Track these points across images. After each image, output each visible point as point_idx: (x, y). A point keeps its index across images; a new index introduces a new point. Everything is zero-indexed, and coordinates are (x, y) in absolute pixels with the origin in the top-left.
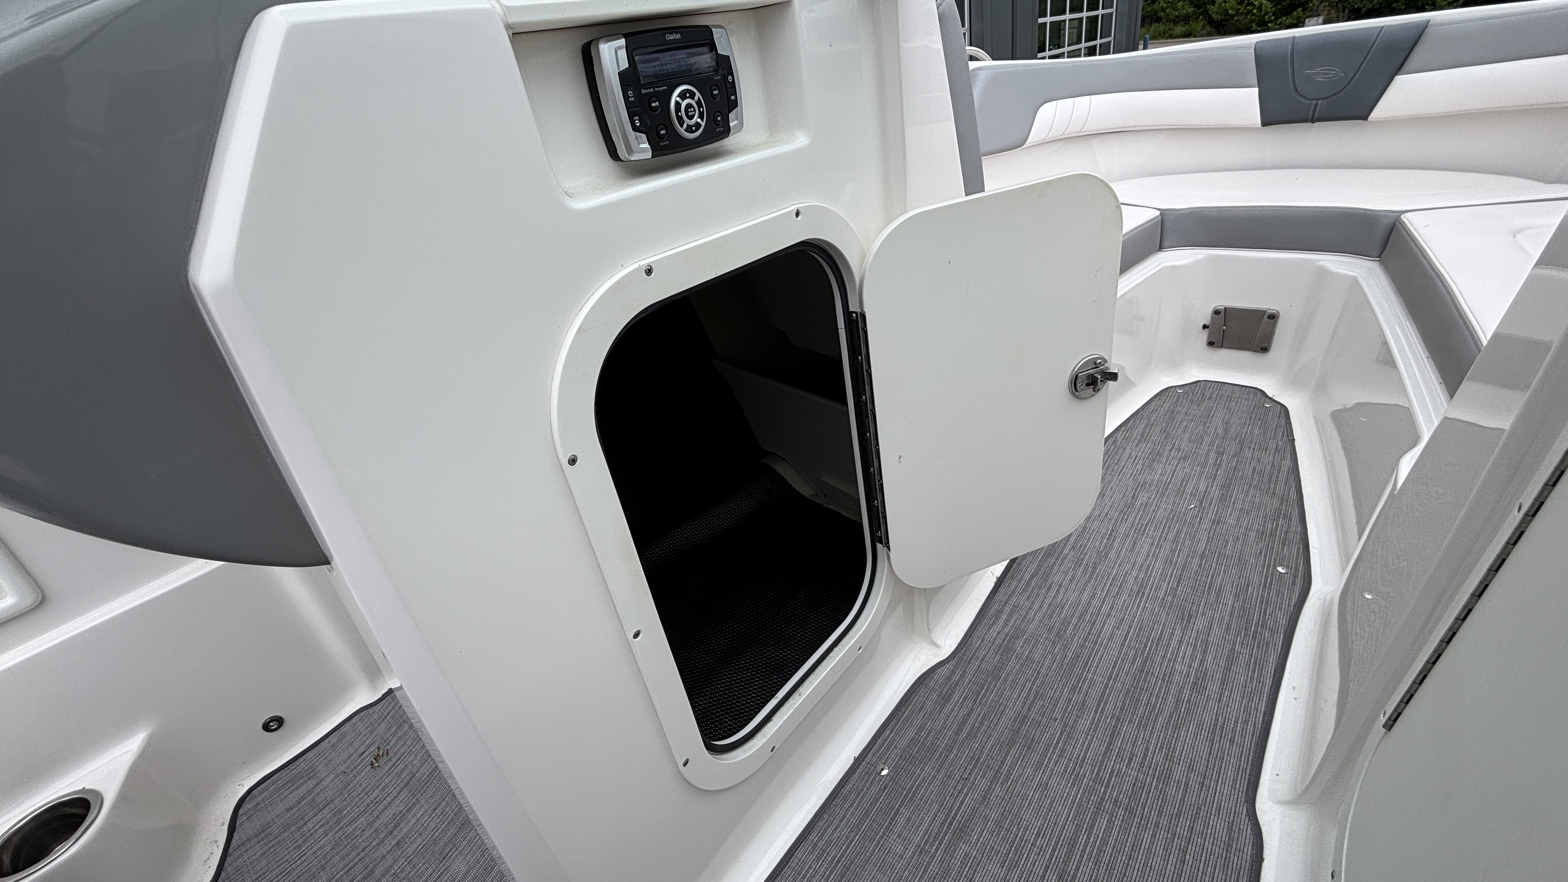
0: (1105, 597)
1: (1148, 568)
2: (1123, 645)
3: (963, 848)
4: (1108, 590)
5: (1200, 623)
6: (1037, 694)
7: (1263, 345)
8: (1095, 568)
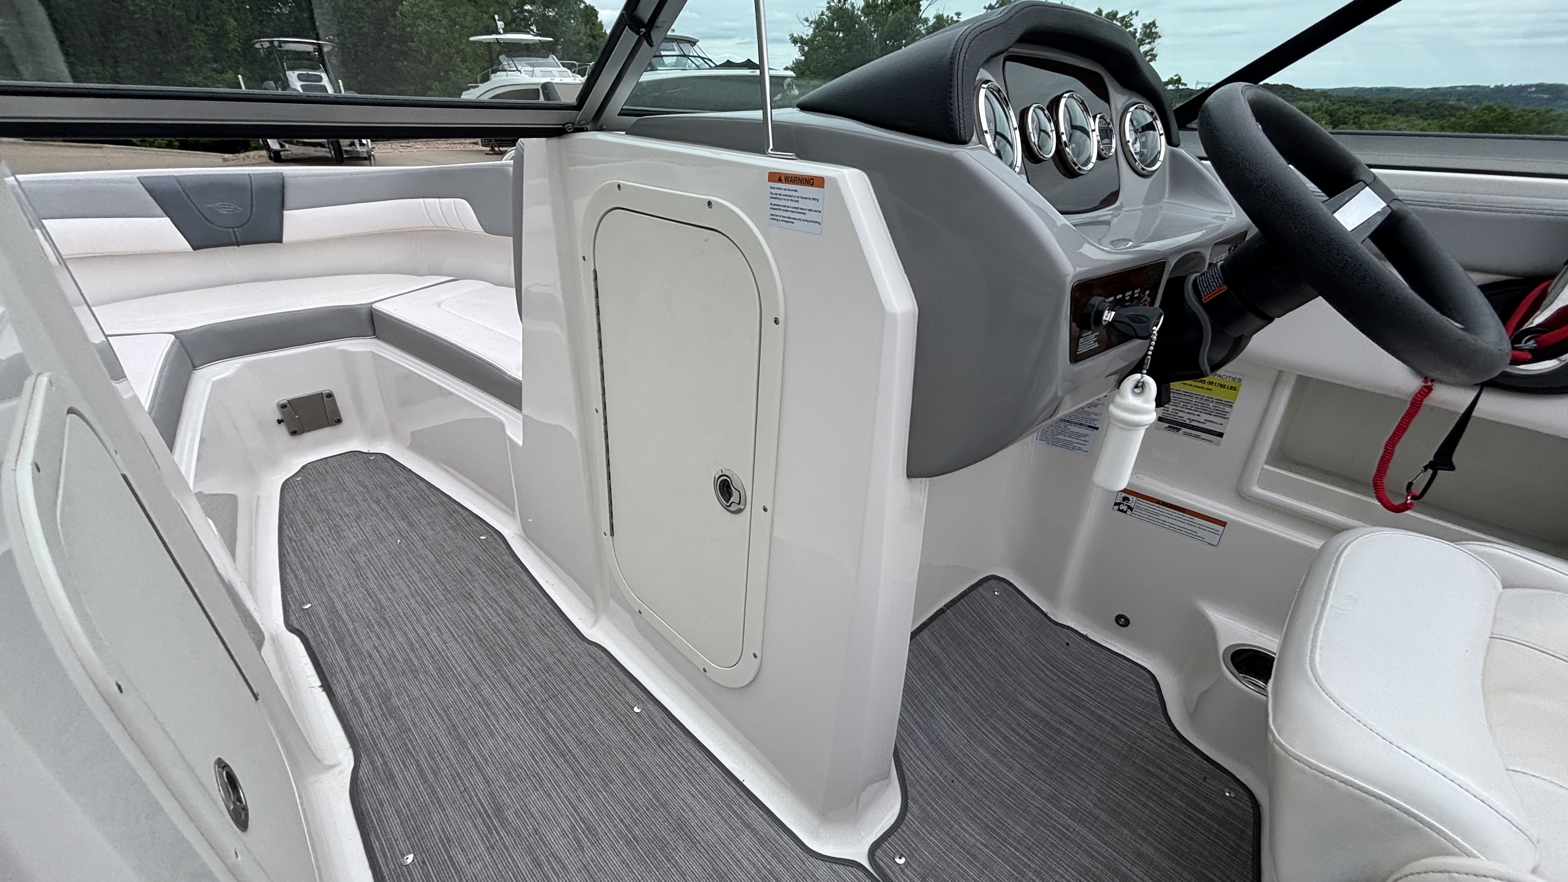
0: (413, 627)
1: (417, 592)
2: (455, 639)
3: (510, 814)
4: (410, 622)
5: (478, 593)
6: (443, 709)
7: (335, 419)
8: (385, 619)
